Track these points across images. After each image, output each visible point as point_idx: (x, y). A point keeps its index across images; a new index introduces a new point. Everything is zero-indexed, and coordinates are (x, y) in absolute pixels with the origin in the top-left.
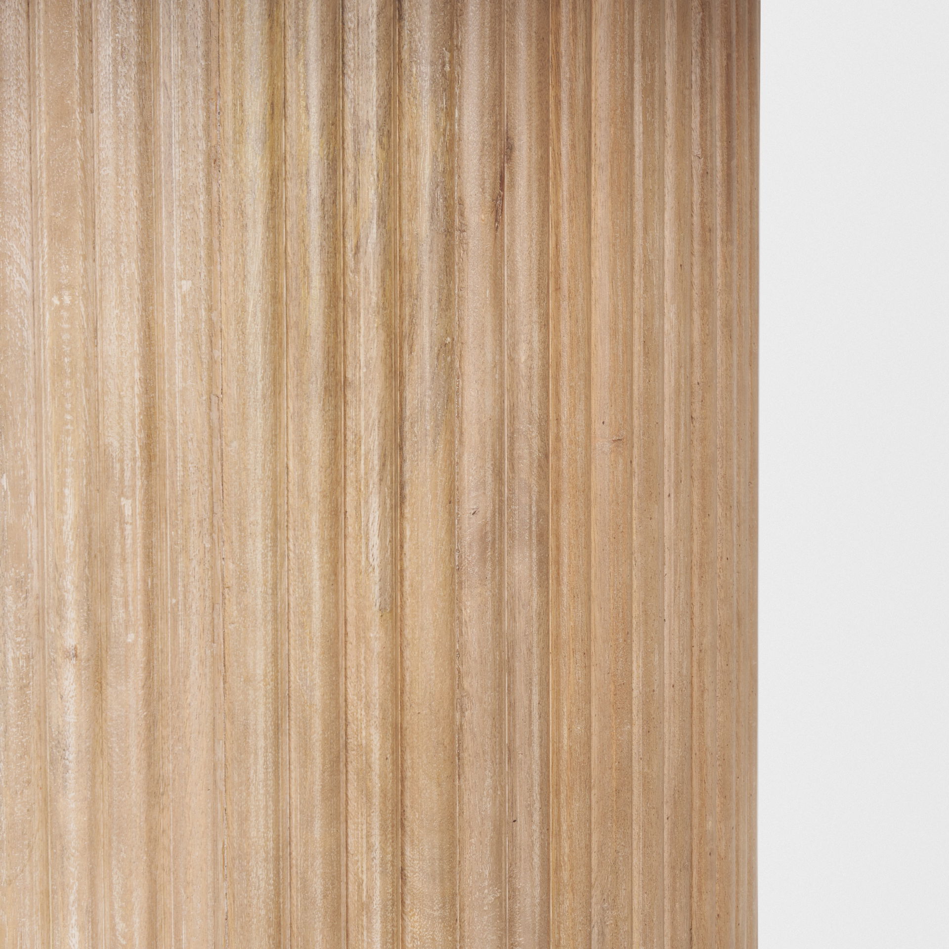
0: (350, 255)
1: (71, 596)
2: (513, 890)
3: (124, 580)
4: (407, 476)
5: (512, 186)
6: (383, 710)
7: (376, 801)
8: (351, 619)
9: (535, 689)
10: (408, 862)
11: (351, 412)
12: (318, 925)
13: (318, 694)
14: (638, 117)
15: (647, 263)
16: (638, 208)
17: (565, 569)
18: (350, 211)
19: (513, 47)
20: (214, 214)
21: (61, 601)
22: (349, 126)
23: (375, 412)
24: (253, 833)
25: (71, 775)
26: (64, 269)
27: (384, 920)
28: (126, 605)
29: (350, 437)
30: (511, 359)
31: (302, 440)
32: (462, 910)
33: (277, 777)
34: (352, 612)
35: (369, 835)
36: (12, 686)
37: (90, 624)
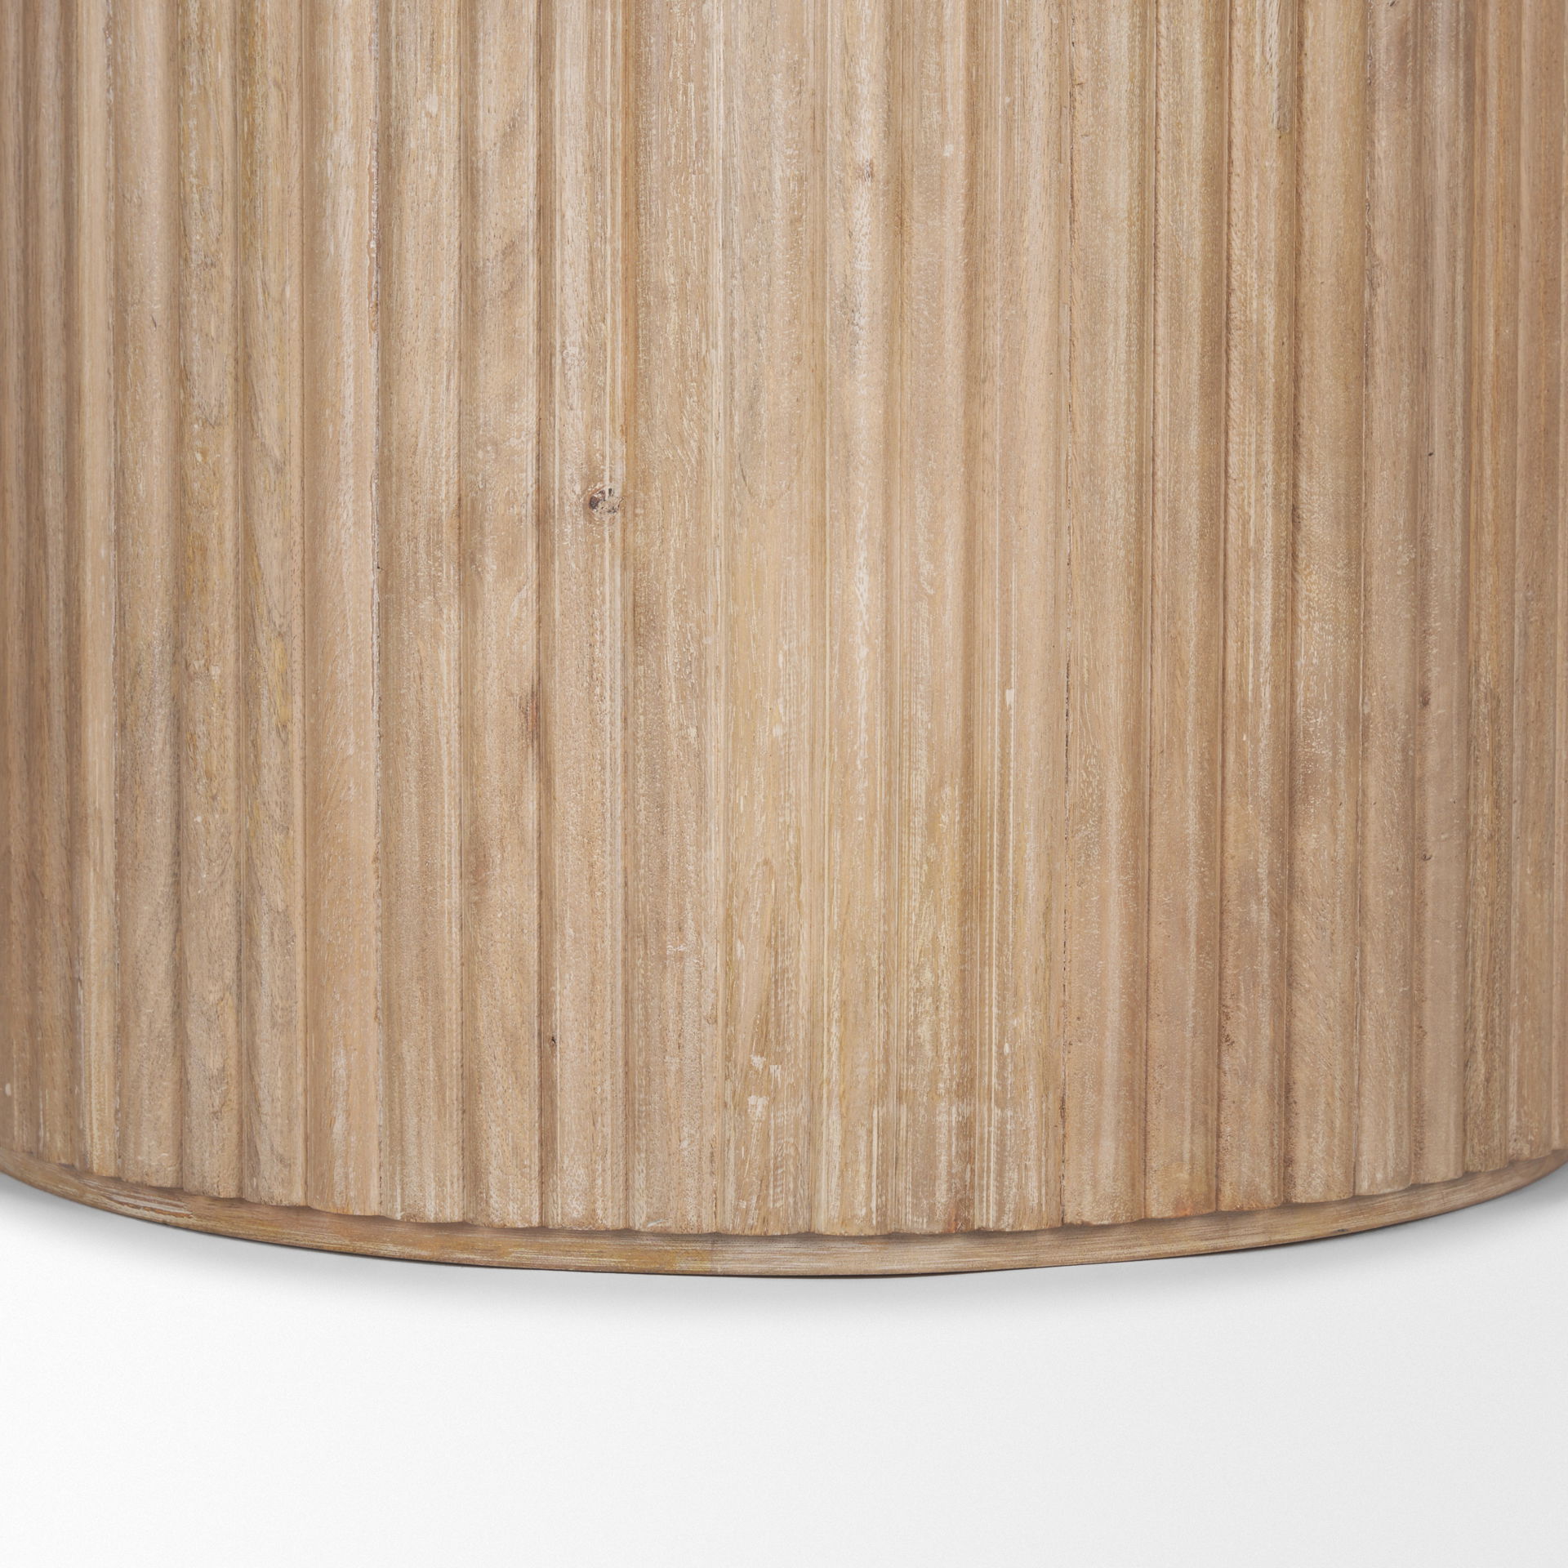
1: (867, 89)
2: (1427, 552)
3: (941, 67)
7: (1270, 403)
8: (1237, 141)
9: (1460, 266)
10: (1303, 498)
12: (1193, 577)
13: (1197, 243)
17: (1492, 100)
21: (852, 96)
24: (1111, 439)
25: (862, 348)
27: (1276, 577)
28: (942, 102)
32: (1368, 574)
33: (1141, 361)
34: (1238, 128)
35: (1259, 452)
36: (779, 218)
37: (892, 130)
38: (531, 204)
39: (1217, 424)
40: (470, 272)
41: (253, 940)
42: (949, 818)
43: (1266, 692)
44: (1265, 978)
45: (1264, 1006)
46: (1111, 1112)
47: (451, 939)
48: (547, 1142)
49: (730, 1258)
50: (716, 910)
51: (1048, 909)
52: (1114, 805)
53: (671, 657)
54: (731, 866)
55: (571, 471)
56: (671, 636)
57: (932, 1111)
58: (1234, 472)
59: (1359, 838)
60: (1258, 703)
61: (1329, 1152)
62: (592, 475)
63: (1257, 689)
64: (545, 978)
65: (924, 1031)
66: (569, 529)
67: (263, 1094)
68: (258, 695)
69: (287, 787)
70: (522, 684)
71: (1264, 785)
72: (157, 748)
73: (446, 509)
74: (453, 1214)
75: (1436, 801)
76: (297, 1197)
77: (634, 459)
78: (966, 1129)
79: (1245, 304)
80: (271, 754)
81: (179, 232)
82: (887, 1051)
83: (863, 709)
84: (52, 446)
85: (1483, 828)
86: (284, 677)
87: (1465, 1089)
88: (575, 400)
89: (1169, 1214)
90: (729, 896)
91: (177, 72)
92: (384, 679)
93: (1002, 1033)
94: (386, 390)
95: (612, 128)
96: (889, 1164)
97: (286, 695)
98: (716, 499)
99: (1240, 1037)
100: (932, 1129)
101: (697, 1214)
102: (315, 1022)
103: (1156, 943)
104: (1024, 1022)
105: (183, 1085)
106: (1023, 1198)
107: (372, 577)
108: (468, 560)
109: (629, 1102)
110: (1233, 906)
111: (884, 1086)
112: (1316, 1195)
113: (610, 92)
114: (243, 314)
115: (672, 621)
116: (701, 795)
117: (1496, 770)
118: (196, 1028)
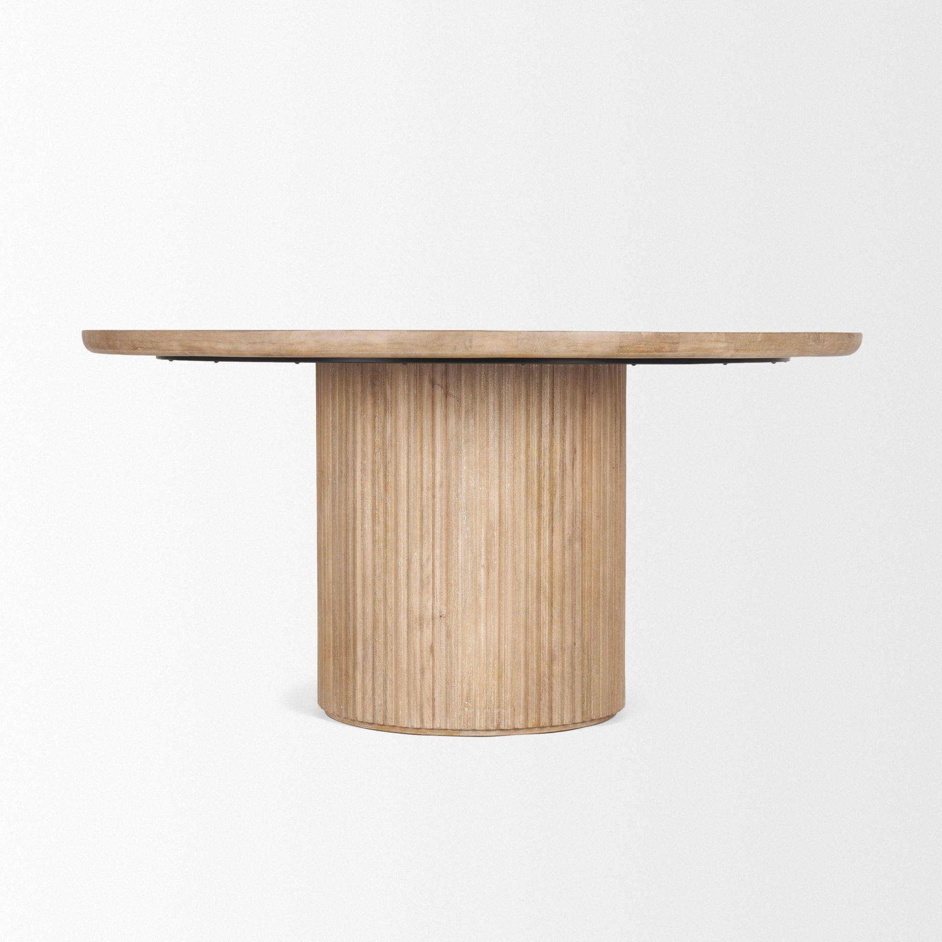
0: (542, 477)
1: (483, 553)
2: (575, 621)
4: (554, 526)
5: (576, 459)
6: (549, 579)
7: (547, 599)
8: (542, 558)
9: (580, 574)
10: (553, 613)
11: (542, 512)
12: (535, 627)
13: (535, 575)
14: (602, 441)
15: (604, 474)
16: (602, 462)
17: (586, 546)
18: (543, 468)
19: (576, 428)
20: (514, 469)
21: (481, 554)
22: (542, 449)
23: (548, 512)
24: (521, 606)
25: (483, 593)
26: (483, 481)
27: (549, 626)
29: (542, 517)
30: (576, 499)
31: (532, 518)
32: (565, 625)
33: (526, 594)
34: (542, 556)
35: (545, 607)
36: (470, 573)
37: (487, 559)
38: (431, 570)
39: (539, 602)
40: (422, 580)
41: (386, 683)
42: (496, 665)
43: (547, 645)
44: (547, 689)
45: (547, 694)
46: (522, 710)
47: (418, 683)
48: (434, 715)
49: (462, 733)
50: (460, 679)
51: (512, 679)
52: (522, 663)
53: (453, 640)
54: (462, 672)
55: (437, 612)
56: (453, 637)
57: (494, 710)
58: (541, 610)
59: (563, 667)
60: (545, 646)
61: (558, 717)
62: (441, 612)
63: (545, 644)
64: (433, 689)
65: (492, 698)
66: (437, 620)
67: (388, 708)
68: (387, 645)
69: (392, 660)
70: (430, 644)
71: (547, 659)
72: (370, 652)
73: (418, 617)
74: (419, 727)
75: (577, 661)
76: (393, 724)
77: (447, 610)
78: (499, 713)
79: (543, 584)
80: (389, 654)
81: (374, 570)
82: (487, 701)
83: (483, 648)
84: (351, 602)
85: (586, 664)
86: (392, 642)
87: (583, 707)
88: (438, 601)
89: (531, 727)
90: (462, 677)
91: (374, 546)
92: (408, 643)
93: (505, 698)
94: (408, 598)
95: (444, 559)
96: (487, 719)
97: (392, 645)
98: (460, 616)
99: (543, 699)
100: (494, 713)
101: (457, 727)
102: (396, 696)
103: (529, 684)
104: (508, 696)
105: (374, 707)
106: (508, 724)
107: (406, 627)
108: (421, 625)
109: (446, 709)
110: (542, 678)
111: (486, 707)
112: (556, 724)
113: (444, 554)
114: (385, 584)
115: (453, 635)
116: (458, 661)
117: (588, 655)
118: (376, 697)
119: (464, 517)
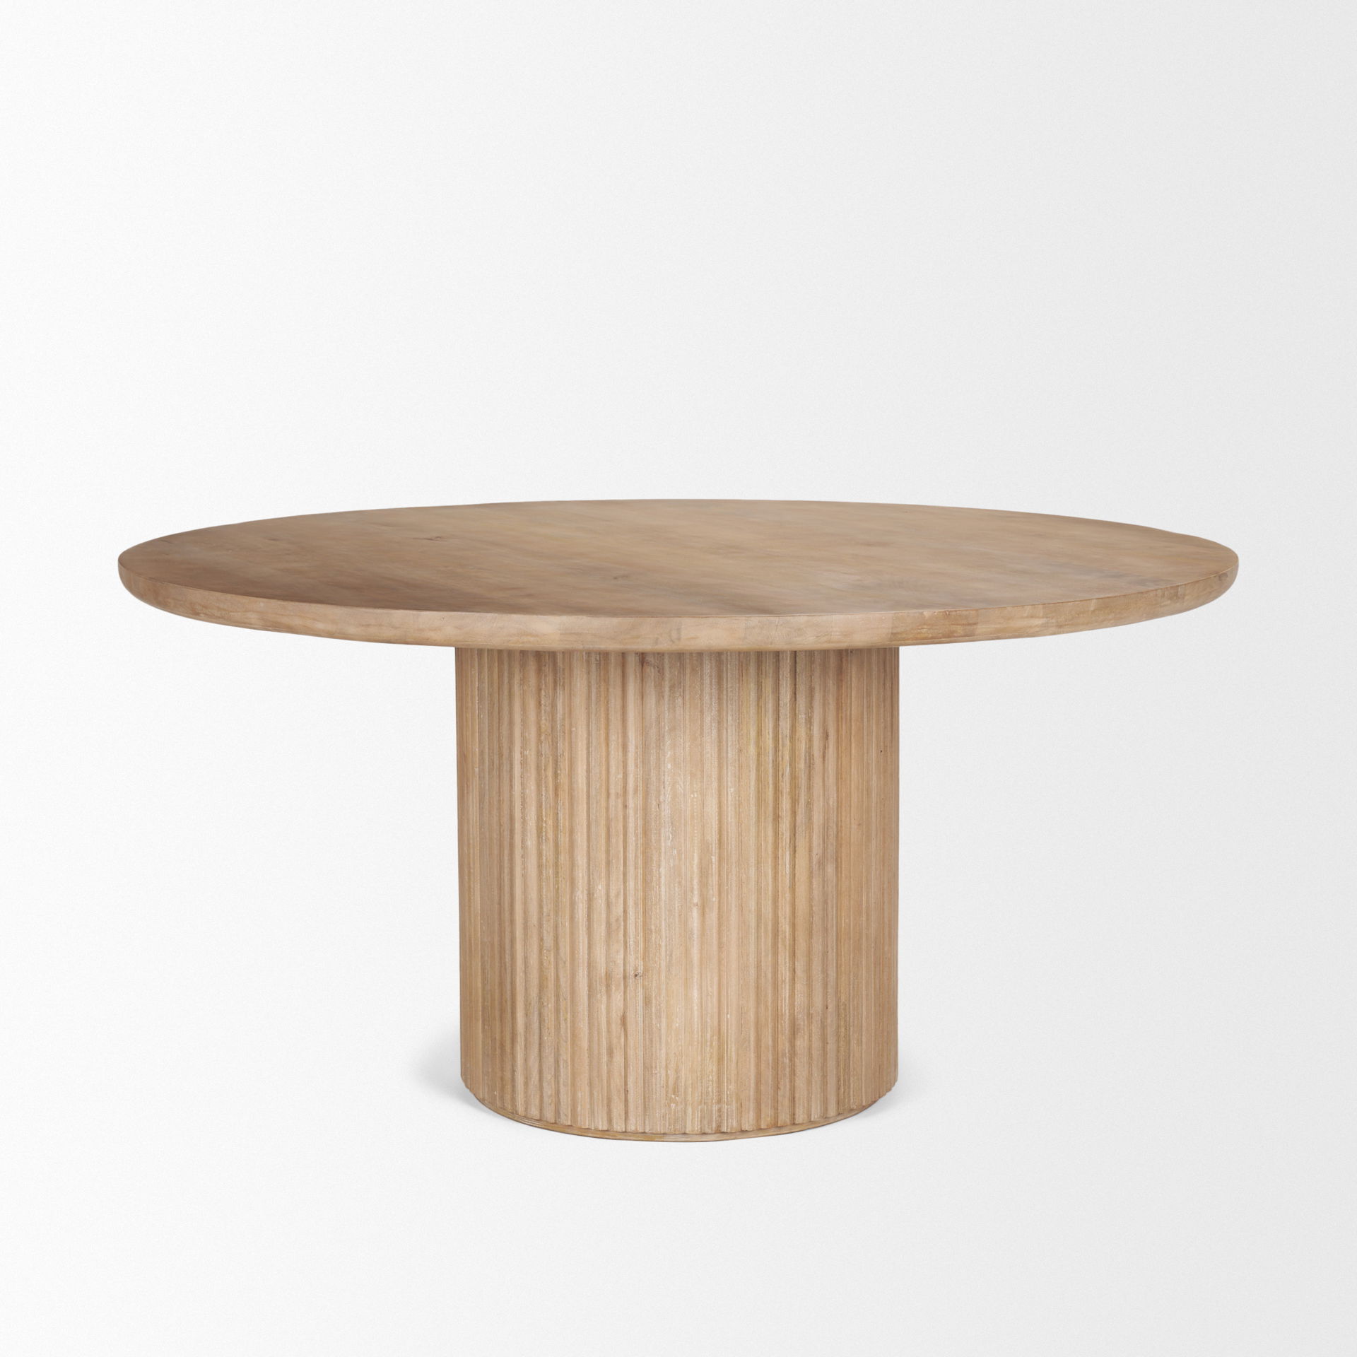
0: (780, 776)
1: (696, 887)
2: (827, 974)
3: (712, 881)
4: (797, 844)
5: (828, 748)
6: (790, 919)
7: (787, 948)
8: (780, 891)
9: (835, 909)
10: (796, 967)
11: (780, 826)
12: (770, 988)
13: (770, 915)
14: (865, 716)
15: (868, 764)
16: (865, 747)
17: (843, 869)
18: (781, 763)
19: (829, 703)
20: (740, 767)
21: (692, 888)
22: (780, 736)
23: (788, 826)
24: (751, 959)
25: (695, 942)
26: (695, 786)
27: (789, 986)
28: (713, 889)
29: (780, 833)
30: (827, 803)
31: (766, 837)
32: (812, 982)
33: (758, 941)
34: (780, 888)
35: (785, 959)
36: (677, 915)
37: (702, 895)
38: (622, 910)
39: (776, 953)
40: (608, 924)
41: (559, 1066)
42: (715, 1043)
43: (787, 1011)
44: (788, 1075)
45: (787, 1081)
46: (752, 1106)
47: (605, 1068)
48: (626, 1113)
49: (667, 1138)
50: (664, 1063)
51: (737, 1062)
52: (752, 1039)
53: (653, 1009)
54: (667, 1054)
55: (631, 968)
56: (653, 1005)
57: (712, 1106)
58: (779, 963)
59: (810, 1041)
60: (785, 1014)
61: (804, 1112)
62: (636, 969)
63: (785, 1011)
64: (626, 1077)
65: (710, 1089)
66: (631, 981)
67: (561, 1100)
68: (560, 1012)
69: (567, 1032)
70: (620, 1013)
71: (787, 1032)
72: (535, 1021)
73: (603, 975)
74: (605, 1128)
75: (830, 1031)
76: (569, 1123)
77: (645, 966)
78: (719, 1110)
79: (782, 926)
80: (563, 1025)
81: (541, 907)
82: (702, 1093)
83: (696, 1020)
84: (508, 947)
85: (842, 1035)
86: (566, 1008)
87: (838, 1094)
88: (632, 953)
89: (766, 1127)
90: (667, 1060)
91: (540, 873)
92: (589, 1011)
93: (727, 1089)
94: (590, 947)
95: (640, 894)
96: (702, 1118)
97: (567, 1013)
98: (663, 975)
99: (782, 1087)
100: (712, 1111)
101: (659, 1129)
102: (573, 1085)
103: (762, 1068)
104: (732, 1087)
105: (542, 1097)
106: (732, 1125)
107: (586, 988)
108: (608, 986)
109: (645, 1105)
110: (780, 1059)
111: (701, 1102)
112: (801, 1121)
113: (640, 887)
114: (556, 927)
115: (654, 1001)
116: (660, 1038)
117: (845, 1021)
118: (545, 1084)
119: (669, 837)
